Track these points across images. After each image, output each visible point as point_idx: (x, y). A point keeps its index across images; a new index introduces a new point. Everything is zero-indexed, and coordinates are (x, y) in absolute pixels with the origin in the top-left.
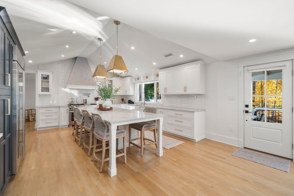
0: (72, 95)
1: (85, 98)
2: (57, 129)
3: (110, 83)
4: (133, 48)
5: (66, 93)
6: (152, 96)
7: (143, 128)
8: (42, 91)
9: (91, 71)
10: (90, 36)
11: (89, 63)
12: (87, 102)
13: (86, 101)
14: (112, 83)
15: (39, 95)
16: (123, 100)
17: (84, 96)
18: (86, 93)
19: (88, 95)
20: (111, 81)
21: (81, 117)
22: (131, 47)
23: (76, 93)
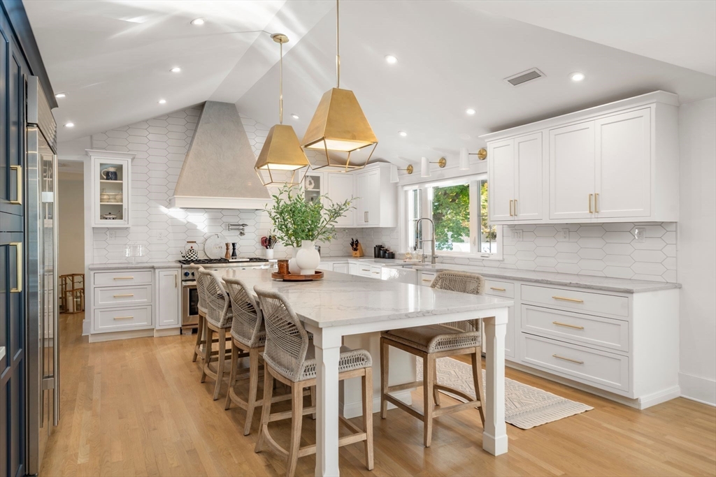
0: (189, 228)
1: (232, 237)
2: (146, 338)
3: (311, 188)
4: (391, 60)
5: (173, 223)
6: (459, 232)
7: (433, 347)
8: (103, 217)
9: (249, 147)
10: (246, 31)
11: (243, 121)
12: (236, 251)
13: (234, 249)
14: (317, 185)
15: (93, 228)
16: (355, 245)
17: (226, 233)
18: (234, 220)
19: (240, 229)
20: (316, 180)
21: (221, 301)
22: (386, 56)
23: (201, 222)
